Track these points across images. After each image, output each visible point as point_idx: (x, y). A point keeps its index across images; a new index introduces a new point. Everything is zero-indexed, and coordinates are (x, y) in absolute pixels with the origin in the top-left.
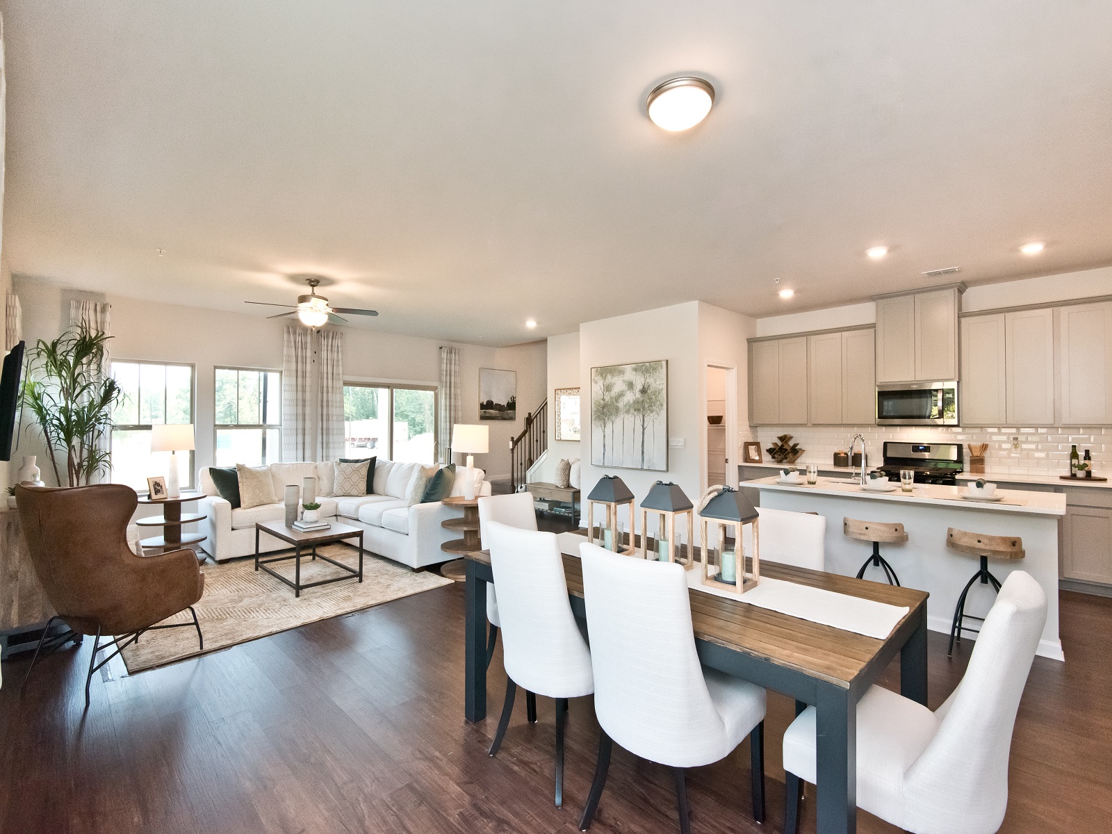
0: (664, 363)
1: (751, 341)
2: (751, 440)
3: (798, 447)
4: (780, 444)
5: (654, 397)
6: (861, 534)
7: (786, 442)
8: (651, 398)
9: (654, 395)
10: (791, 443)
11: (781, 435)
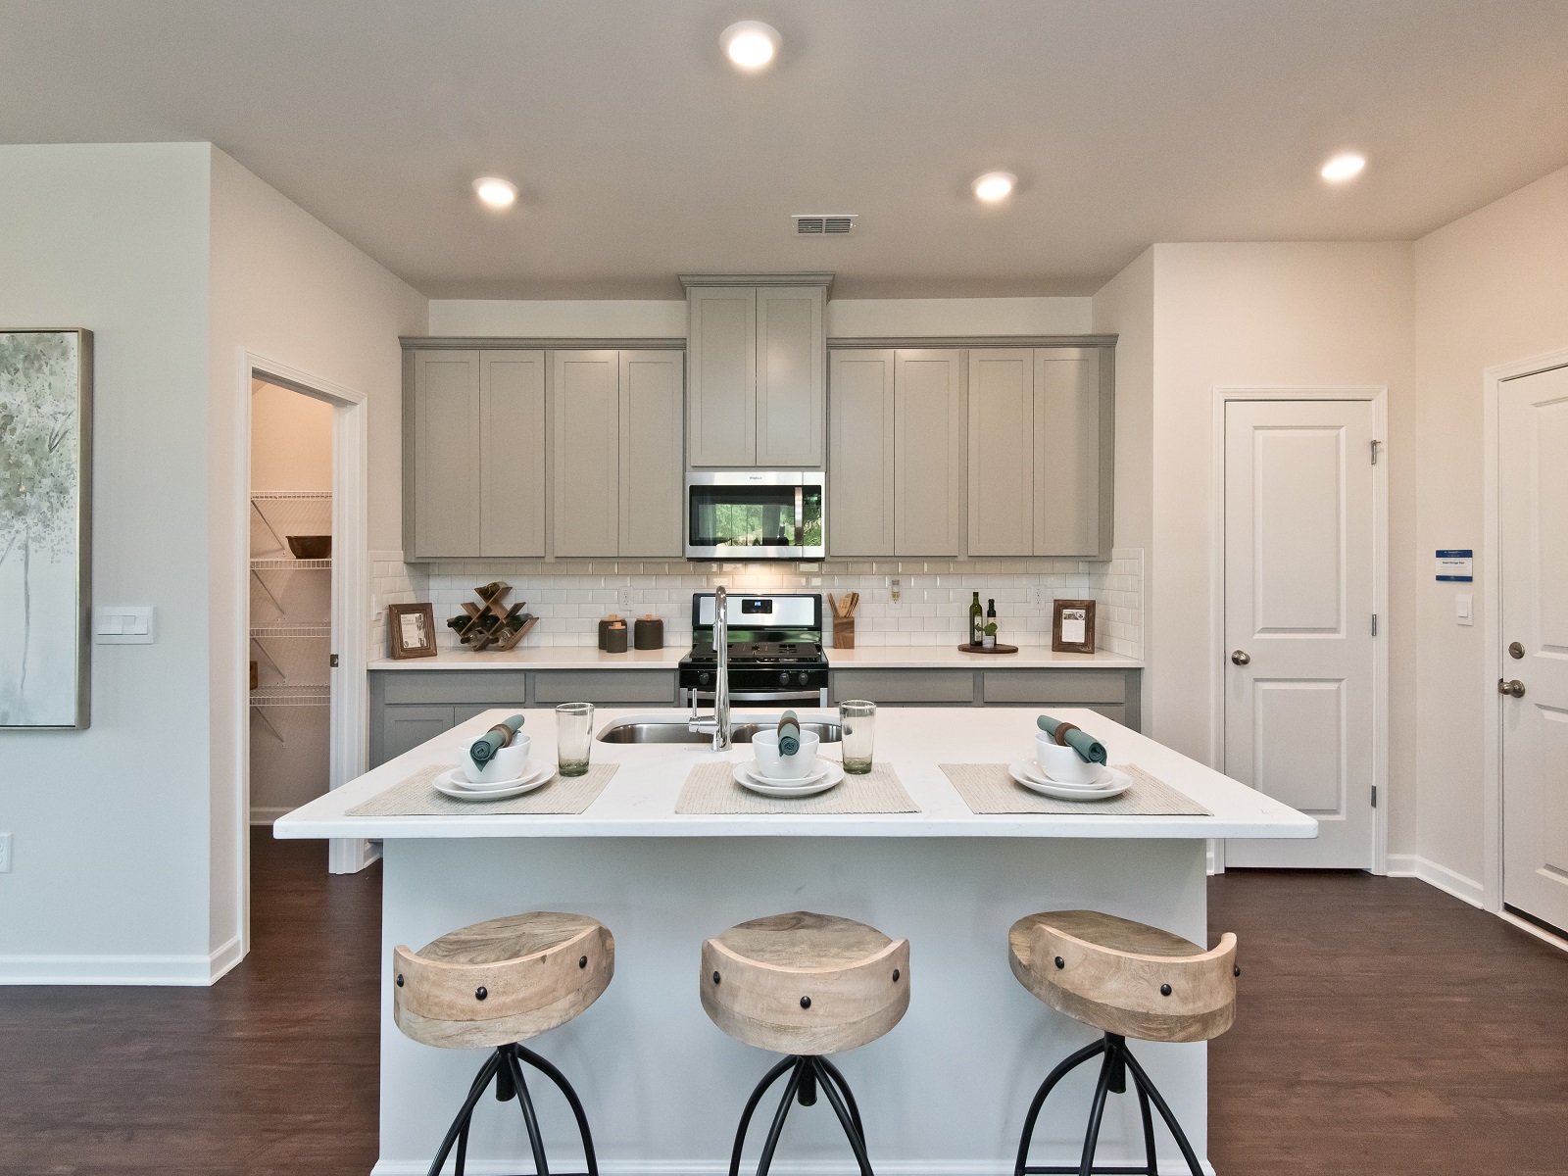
0: (73, 341)
1: (412, 346)
2: (409, 598)
3: (522, 612)
4: (482, 605)
5: (27, 459)
6: (781, 1029)
7: (497, 602)
8: (18, 465)
9: (31, 452)
10: (508, 604)
11: (484, 583)
